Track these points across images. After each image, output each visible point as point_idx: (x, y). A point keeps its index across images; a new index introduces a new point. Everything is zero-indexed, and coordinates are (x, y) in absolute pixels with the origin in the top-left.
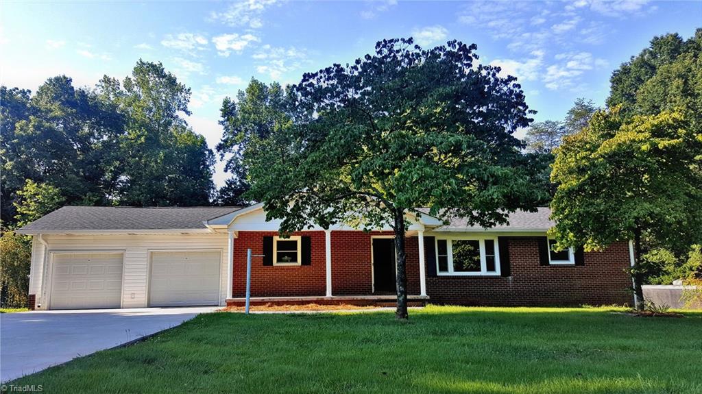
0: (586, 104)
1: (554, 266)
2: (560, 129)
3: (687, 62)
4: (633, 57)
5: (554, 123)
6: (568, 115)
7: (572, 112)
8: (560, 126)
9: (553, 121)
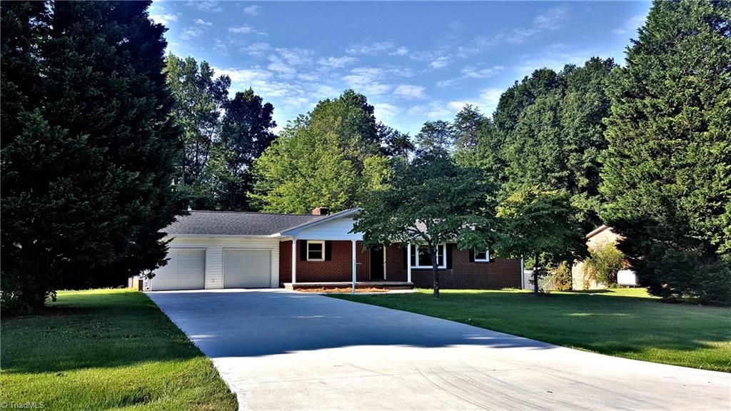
0: (473, 110)
1: (478, 262)
2: (449, 129)
3: (557, 97)
4: (517, 81)
5: (444, 123)
6: (456, 118)
7: (460, 115)
8: (448, 126)
9: (444, 121)
